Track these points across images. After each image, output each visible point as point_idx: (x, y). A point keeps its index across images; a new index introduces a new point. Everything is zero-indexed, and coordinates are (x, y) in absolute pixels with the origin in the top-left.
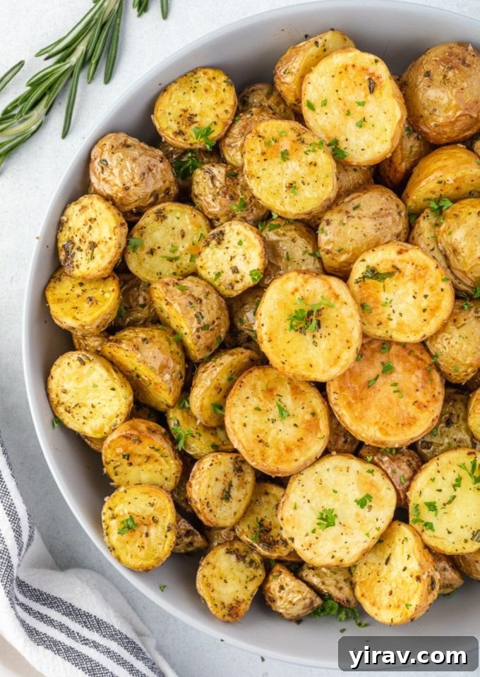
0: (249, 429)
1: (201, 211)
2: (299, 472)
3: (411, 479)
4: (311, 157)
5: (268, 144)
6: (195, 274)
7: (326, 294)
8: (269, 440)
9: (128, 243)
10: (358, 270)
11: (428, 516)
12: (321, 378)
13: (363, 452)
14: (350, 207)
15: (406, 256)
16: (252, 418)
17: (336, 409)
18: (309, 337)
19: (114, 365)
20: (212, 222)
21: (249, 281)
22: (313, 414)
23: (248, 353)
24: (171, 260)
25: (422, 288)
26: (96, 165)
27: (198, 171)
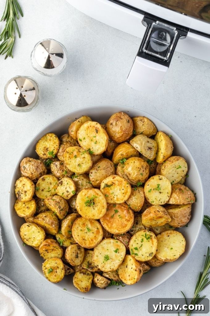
0: (80, 236)
1: (54, 176)
2: (96, 246)
3: (129, 242)
4: (83, 156)
5: (70, 154)
6: (56, 194)
7: (94, 194)
8: (86, 238)
9: (35, 189)
10: (102, 185)
11: (136, 252)
12: (98, 218)
13: (114, 236)
14: (97, 167)
15: (115, 179)
16: (80, 233)
17: (103, 226)
18: (92, 207)
19: (38, 225)
20: (58, 179)
21: (72, 194)
22: (98, 228)
23: (75, 214)
24: (49, 192)
25: (122, 187)
26: (22, 168)
27: (52, 164)
